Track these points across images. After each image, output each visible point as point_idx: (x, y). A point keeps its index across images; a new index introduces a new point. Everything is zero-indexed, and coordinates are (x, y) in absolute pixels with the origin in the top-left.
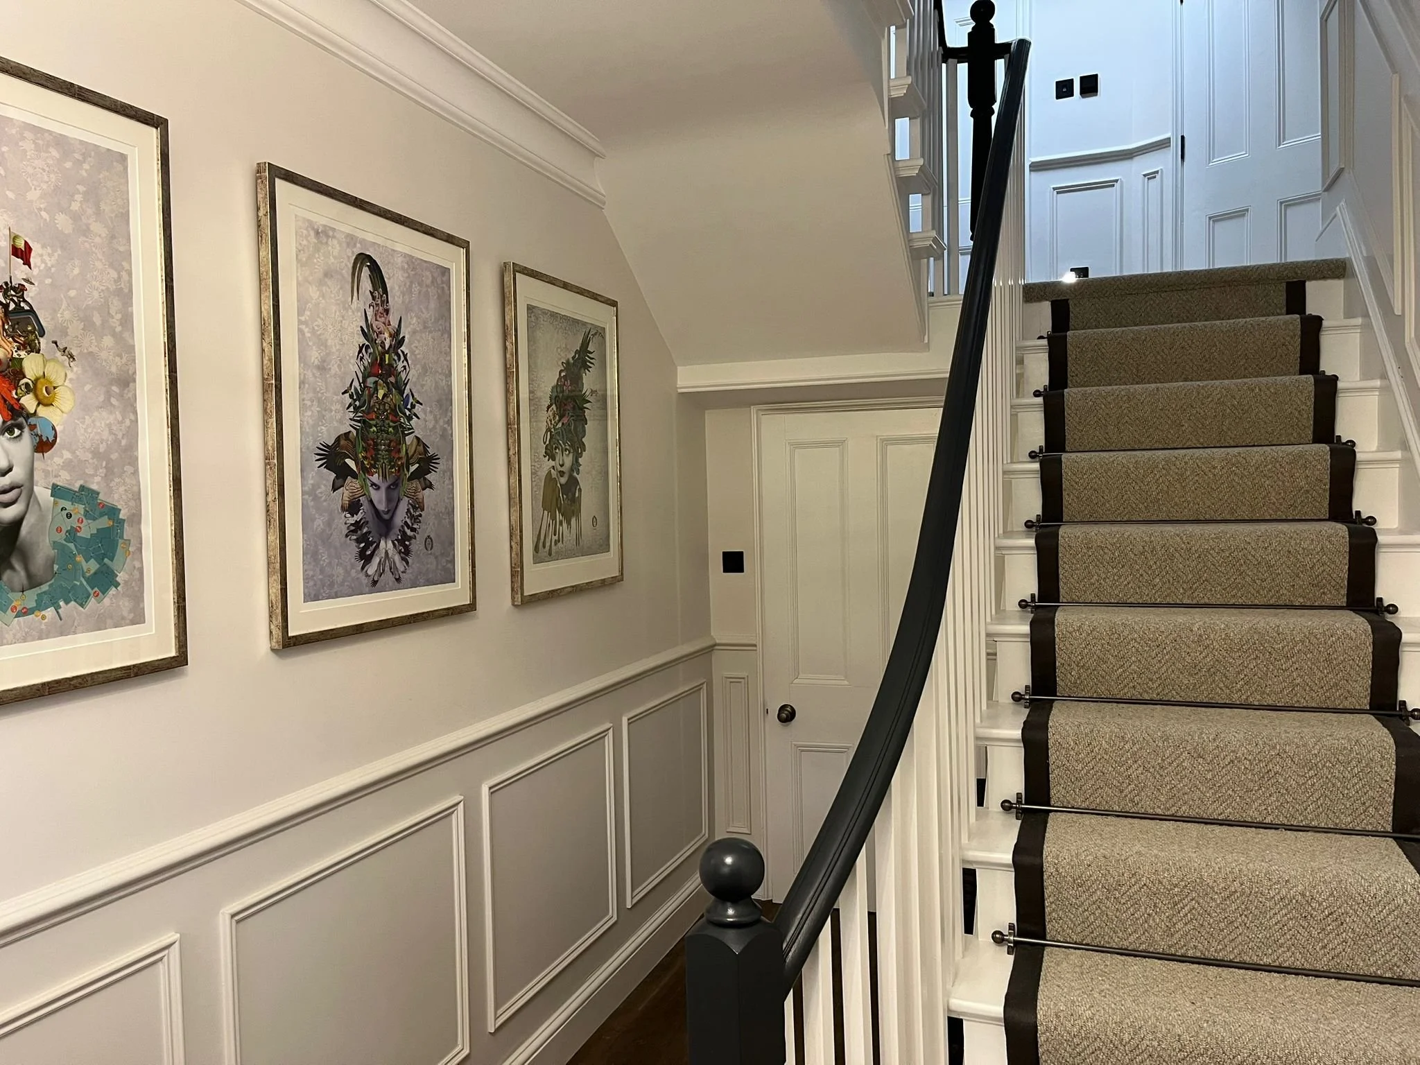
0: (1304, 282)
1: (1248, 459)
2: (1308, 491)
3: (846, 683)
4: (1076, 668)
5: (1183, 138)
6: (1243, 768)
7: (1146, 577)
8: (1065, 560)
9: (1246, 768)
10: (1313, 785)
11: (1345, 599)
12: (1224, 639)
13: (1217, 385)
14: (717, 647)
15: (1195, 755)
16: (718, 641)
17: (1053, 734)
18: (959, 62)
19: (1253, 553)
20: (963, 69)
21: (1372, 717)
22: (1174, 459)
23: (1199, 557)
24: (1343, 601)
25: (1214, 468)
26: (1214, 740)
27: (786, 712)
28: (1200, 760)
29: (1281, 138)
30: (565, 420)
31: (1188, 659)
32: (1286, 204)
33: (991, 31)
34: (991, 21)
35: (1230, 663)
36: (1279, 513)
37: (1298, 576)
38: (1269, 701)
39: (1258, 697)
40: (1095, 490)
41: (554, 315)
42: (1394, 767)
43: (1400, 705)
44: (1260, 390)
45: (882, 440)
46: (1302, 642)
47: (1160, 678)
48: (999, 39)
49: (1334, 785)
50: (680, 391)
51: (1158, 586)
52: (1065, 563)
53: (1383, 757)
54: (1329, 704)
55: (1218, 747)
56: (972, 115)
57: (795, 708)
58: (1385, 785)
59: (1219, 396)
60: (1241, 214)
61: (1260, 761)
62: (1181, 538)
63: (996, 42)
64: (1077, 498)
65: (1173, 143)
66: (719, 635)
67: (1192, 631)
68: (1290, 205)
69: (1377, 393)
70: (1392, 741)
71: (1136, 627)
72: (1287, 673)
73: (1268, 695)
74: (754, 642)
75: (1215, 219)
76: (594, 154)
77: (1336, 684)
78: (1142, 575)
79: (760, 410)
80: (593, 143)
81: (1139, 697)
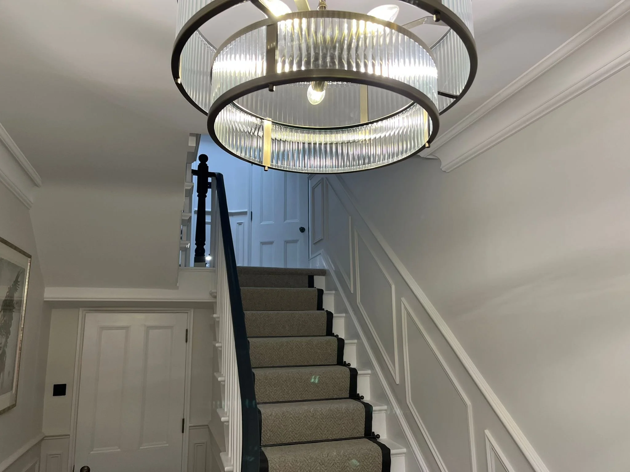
0: (313, 276)
1: (313, 342)
2: (331, 354)
3: (119, 450)
4: (269, 432)
5: (251, 212)
6: (337, 466)
7: (286, 390)
8: (257, 385)
9: (338, 466)
10: (358, 469)
11: (348, 395)
12: (321, 414)
13: (298, 313)
14: (45, 438)
15: (321, 464)
16: (47, 435)
17: (271, 464)
18: (194, 175)
19: (322, 379)
20: (195, 178)
21: (366, 439)
22: (289, 342)
23: (305, 381)
24: (348, 396)
25: (303, 345)
26: (327, 456)
27: (85, 470)
28: (323, 466)
29: (285, 219)
30: (5, 319)
31: (309, 424)
32: (287, 242)
33: (207, 167)
34: (206, 163)
35: (323, 424)
36: (322, 362)
37: (335, 387)
38: (334, 437)
39: (331, 436)
40: (262, 354)
41: (9, 263)
42: (382, 458)
43: (373, 433)
44: (311, 315)
45: (148, 327)
46: (345, 413)
47: (299, 433)
48: (210, 170)
49: (364, 468)
50: (45, 300)
51: (290, 394)
52: (257, 386)
53: (378, 455)
54: (353, 436)
55: (329, 459)
56: (198, 196)
57: (90, 467)
58: (379, 466)
59: (298, 317)
60: (271, 243)
61: (342, 462)
62: (299, 374)
63: (209, 171)
64: (255, 357)
65: (248, 213)
66: (47, 431)
67: (310, 412)
68: (288, 243)
69: (344, 318)
70: (380, 448)
71: (292, 412)
72: (340, 426)
73: (334, 435)
74: (69, 434)
75: (263, 243)
76: (36, 185)
77: (355, 428)
78: (285, 390)
79: (85, 310)
80: (38, 180)
81: (291, 442)
